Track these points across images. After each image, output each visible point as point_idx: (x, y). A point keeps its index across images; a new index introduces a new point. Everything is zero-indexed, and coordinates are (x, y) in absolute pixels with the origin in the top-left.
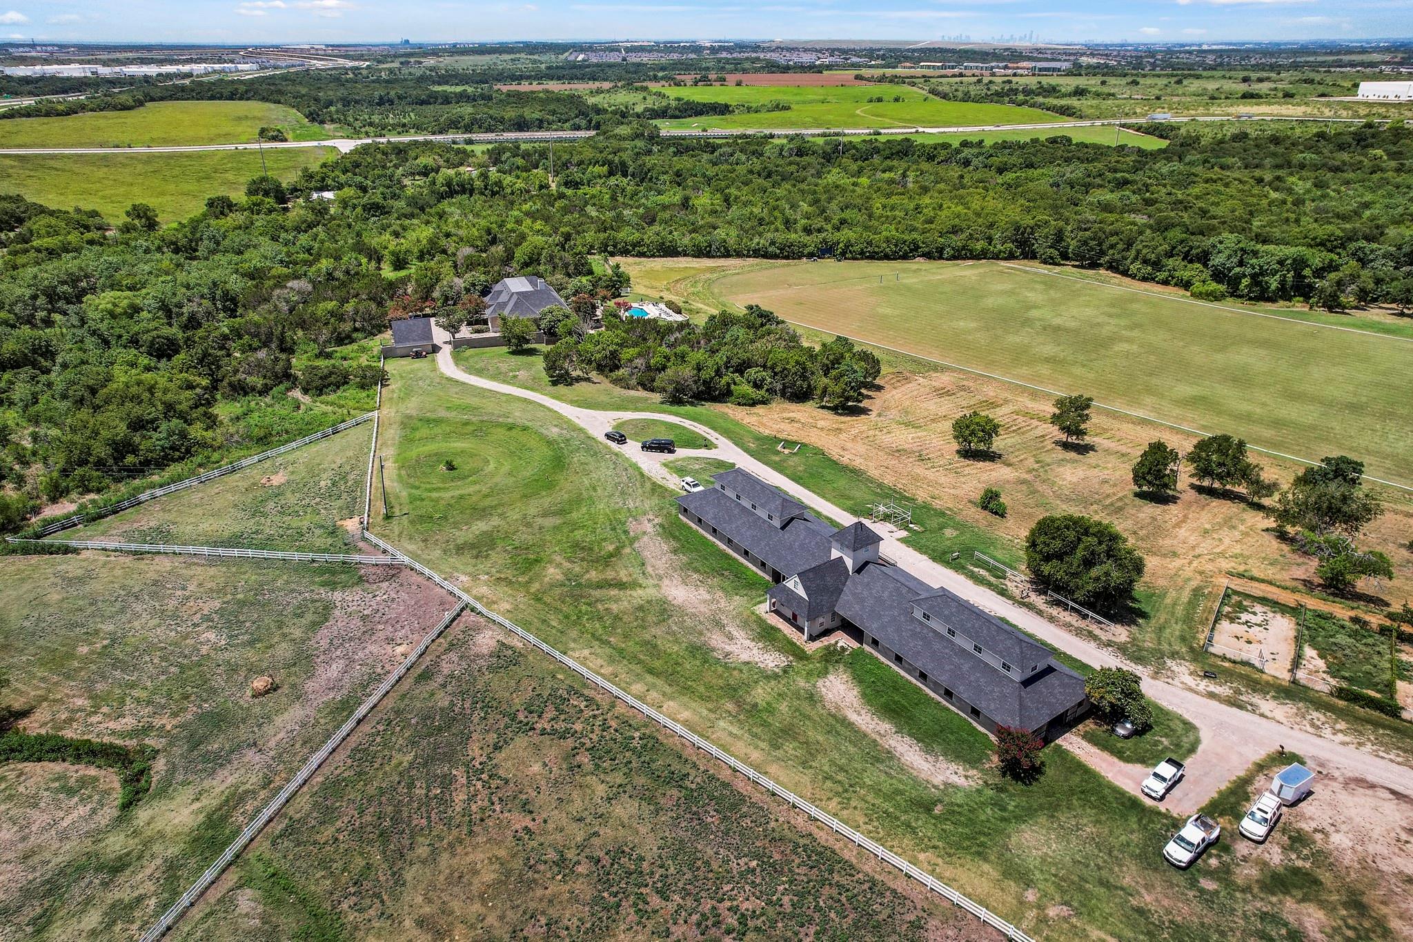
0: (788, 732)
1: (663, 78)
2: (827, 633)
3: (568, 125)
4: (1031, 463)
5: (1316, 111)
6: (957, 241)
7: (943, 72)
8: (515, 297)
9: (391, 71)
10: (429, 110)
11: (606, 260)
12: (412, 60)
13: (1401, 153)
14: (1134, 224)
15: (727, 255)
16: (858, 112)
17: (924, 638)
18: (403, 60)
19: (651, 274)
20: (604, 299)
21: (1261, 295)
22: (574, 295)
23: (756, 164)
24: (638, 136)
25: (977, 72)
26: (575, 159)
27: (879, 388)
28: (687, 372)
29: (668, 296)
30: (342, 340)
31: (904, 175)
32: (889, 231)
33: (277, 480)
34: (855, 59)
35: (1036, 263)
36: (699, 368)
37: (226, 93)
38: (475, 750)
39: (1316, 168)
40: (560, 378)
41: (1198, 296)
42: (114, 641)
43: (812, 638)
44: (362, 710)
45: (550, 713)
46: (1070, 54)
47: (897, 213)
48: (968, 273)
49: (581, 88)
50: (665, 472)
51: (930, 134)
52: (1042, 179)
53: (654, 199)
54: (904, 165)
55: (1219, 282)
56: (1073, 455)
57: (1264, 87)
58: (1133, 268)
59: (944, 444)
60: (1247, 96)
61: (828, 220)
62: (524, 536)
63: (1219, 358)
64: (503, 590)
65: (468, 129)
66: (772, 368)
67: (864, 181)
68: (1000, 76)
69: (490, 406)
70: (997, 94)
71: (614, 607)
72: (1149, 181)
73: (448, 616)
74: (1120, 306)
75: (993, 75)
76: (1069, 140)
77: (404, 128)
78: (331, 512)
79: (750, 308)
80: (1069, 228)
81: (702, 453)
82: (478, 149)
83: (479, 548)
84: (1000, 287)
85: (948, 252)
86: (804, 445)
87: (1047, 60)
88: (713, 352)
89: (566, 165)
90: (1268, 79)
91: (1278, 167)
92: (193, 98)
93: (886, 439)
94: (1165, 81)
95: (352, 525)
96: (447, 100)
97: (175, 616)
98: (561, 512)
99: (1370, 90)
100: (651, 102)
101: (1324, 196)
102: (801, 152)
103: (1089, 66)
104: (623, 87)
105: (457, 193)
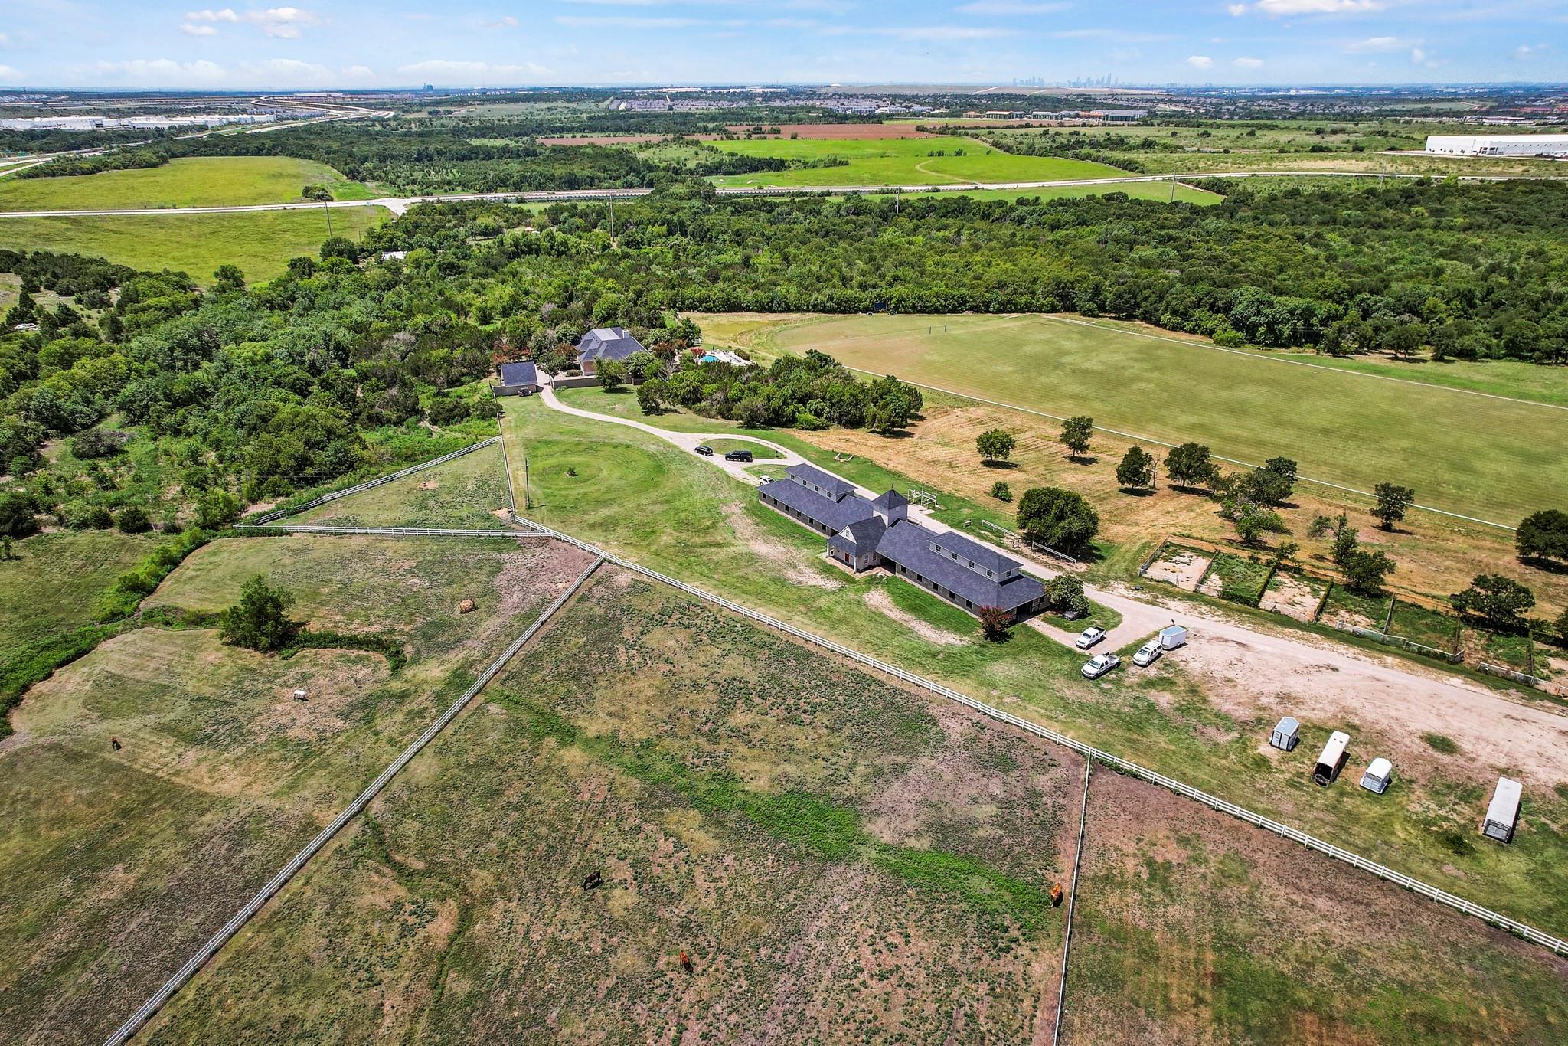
0: (843, 621)
1: (713, 130)
2: (870, 568)
3: (618, 182)
4: (1041, 470)
5: (1377, 167)
6: (1003, 295)
7: (1010, 122)
8: (605, 345)
9: (421, 122)
10: (472, 165)
11: (676, 316)
12: (441, 109)
13: (1442, 210)
14: (1166, 278)
15: (788, 309)
16: (918, 167)
17: (937, 563)
18: (431, 109)
19: (718, 327)
20: (680, 347)
21: (1275, 341)
22: (655, 343)
23: (814, 223)
24: (693, 195)
25: (1045, 121)
26: (635, 219)
27: (922, 418)
28: (759, 402)
29: (735, 346)
30: (454, 382)
31: (959, 233)
32: (939, 286)
33: (432, 485)
34: (917, 108)
35: (1076, 315)
36: (769, 399)
37: (252, 148)
38: (627, 634)
39: (1359, 224)
40: (651, 410)
41: (1220, 342)
42: (345, 585)
43: (859, 571)
44: (543, 618)
45: (676, 615)
46: (1147, 101)
47: (948, 270)
48: (1012, 324)
49: (629, 142)
50: (745, 474)
51: (989, 190)
52: (1089, 237)
53: (715, 259)
54: (959, 223)
55: (1239, 330)
56: (1078, 465)
57: (1336, 140)
58: (1164, 319)
59: (971, 456)
60: (1317, 149)
61: (882, 277)
62: (640, 517)
63: (1225, 394)
64: (628, 550)
65: (517, 187)
66: (830, 400)
67: (919, 239)
68: (1067, 126)
69: (595, 431)
70: (1063, 147)
71: (715, 558)
72: (1192, 237)
73: (592, 566)
74: (1147, 353)
75: (1061, 125)
76: (1125, 196)
77: (450, 186)
78: (484, 505)
79: (810, 352)
80: (1107, 283)
81: (775, 461)
82: (535, 208)
83: (607, 526)
84: (1040, 337)
85: (994, 305)
86: (855, 457)
87: (1122, 107)
88: (779, 387)
89: (625, 225)
90: (1343, 131)
91: (1323, 223)
92: (216, 154)
93: (924, 454)
94: (1237, 132)
95: (502, 513)
96: (488, 154)
97: (383, 570)
98: (667, 501)
99: (1439, 145)
100: (704, 158)
101: (1358, 252)
102: (857, 212)
103: (1165, 115)
104: (673, 141)
105: (523, 252)
